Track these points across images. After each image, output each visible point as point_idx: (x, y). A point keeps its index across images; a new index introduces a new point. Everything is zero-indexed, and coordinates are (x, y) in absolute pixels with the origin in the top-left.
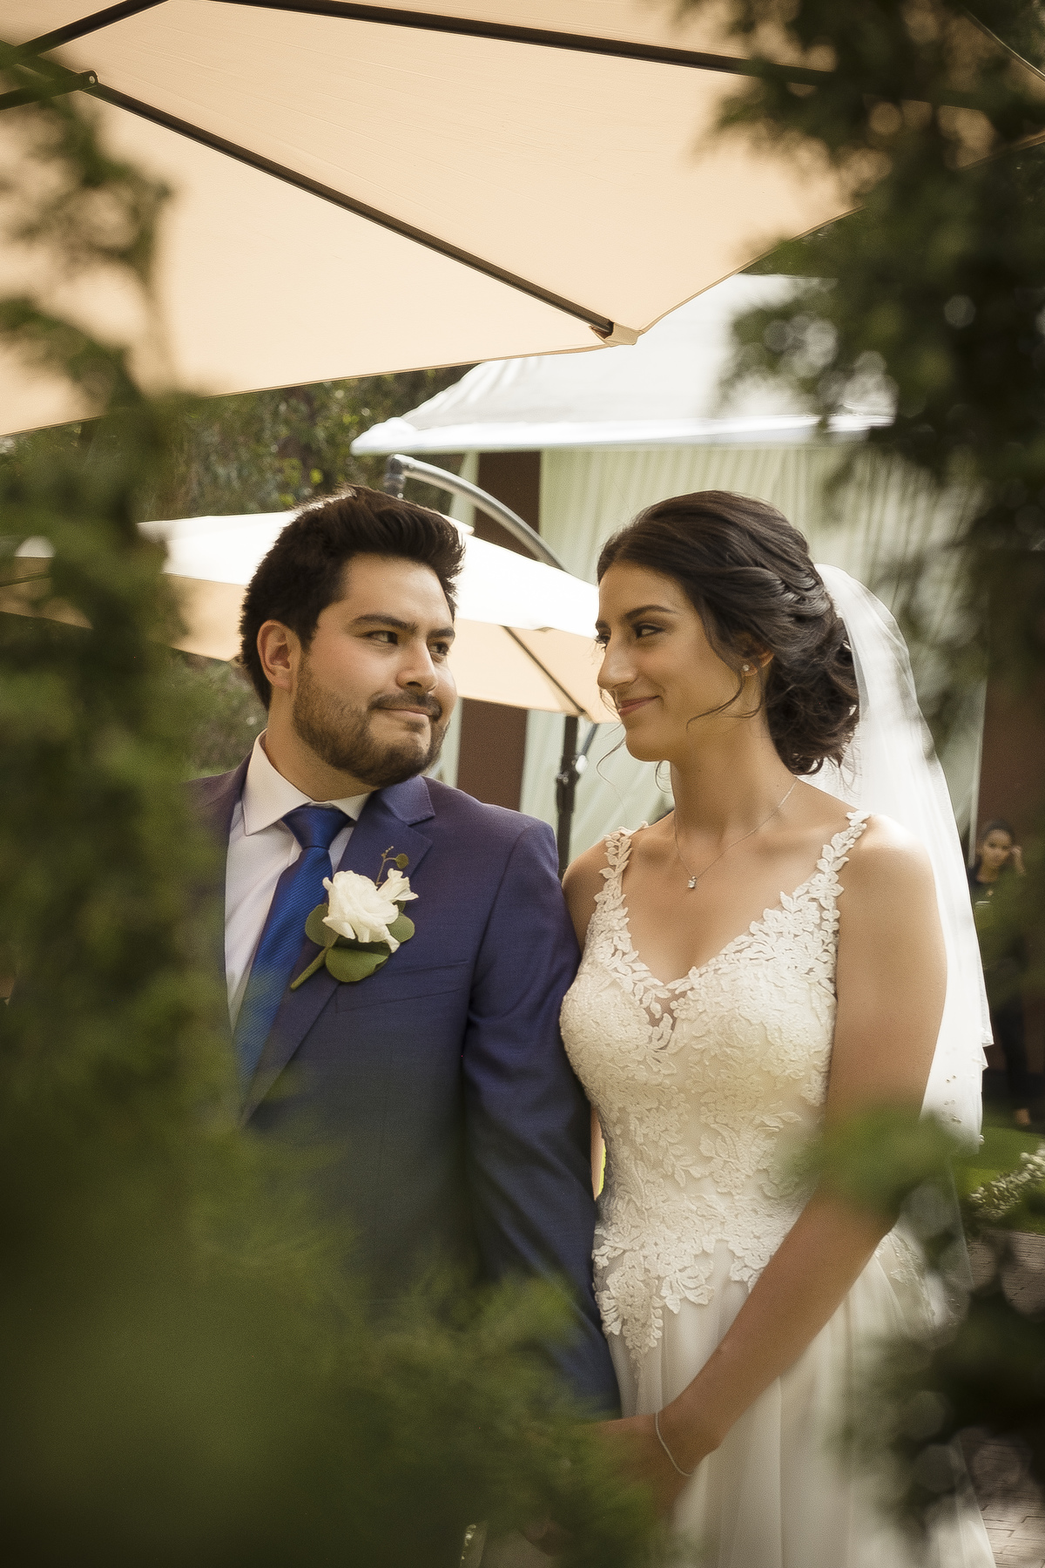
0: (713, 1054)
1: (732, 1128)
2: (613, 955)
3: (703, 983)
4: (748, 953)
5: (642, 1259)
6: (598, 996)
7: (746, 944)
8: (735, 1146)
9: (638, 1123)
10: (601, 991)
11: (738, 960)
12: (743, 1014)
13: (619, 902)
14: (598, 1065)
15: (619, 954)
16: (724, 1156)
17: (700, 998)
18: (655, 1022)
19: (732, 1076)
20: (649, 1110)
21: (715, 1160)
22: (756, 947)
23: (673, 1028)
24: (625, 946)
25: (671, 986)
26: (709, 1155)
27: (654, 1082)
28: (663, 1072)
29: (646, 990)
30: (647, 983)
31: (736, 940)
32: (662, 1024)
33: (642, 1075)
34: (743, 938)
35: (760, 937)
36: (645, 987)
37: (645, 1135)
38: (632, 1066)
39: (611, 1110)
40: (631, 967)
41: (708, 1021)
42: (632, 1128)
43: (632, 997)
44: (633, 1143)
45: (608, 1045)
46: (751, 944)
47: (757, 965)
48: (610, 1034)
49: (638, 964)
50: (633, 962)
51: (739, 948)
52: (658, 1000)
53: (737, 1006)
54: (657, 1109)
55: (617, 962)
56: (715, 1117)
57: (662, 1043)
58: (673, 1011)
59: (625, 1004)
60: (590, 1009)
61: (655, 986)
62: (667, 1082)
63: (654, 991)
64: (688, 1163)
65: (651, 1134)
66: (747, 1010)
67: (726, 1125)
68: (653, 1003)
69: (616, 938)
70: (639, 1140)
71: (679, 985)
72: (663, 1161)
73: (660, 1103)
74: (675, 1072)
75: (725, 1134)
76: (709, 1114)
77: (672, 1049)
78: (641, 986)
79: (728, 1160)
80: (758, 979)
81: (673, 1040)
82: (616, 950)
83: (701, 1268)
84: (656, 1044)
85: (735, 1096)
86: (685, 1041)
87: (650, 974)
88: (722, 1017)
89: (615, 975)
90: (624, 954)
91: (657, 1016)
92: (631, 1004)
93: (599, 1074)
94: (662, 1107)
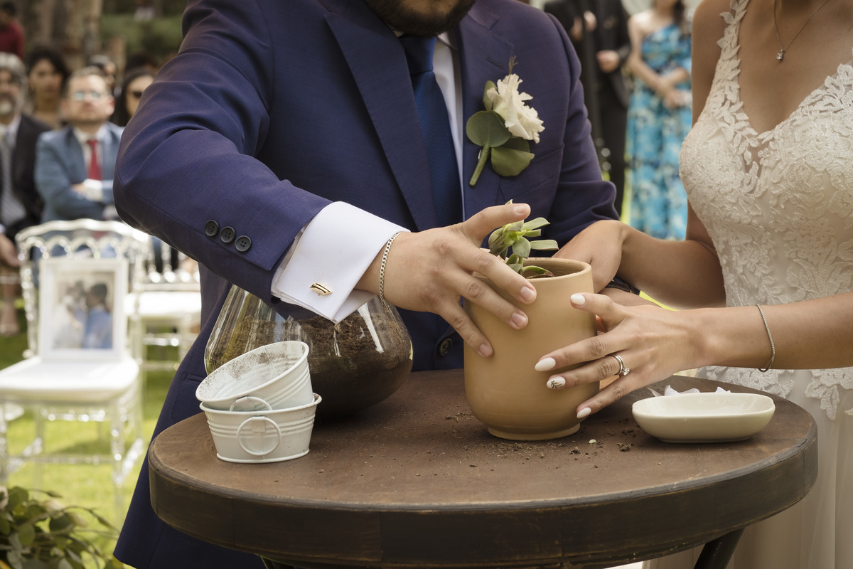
0: (786, 199)
1: (812, 263)
2: (723, 104)
3: (781, 134)
4: (820, 106)
5: (739, 376)
6: (705, 143)
7: (819, 98)
8: (814, 278)
9: (738, 255)
10: (708, 139)
11: (810, 112)
12: (809, 163)
13: (735, 51)
14: (704, 204)
15: (728, 103)
16: (806, 288)
17: (778, 148)
18: (747, 168)
19: (803, 218)
20: (746, 245)
21: (799, 291)
22: (827, 100)
23: (759, 174)
24: (733, 97)
25: (761, 137)
26: (793, 285)
27: (745, 222)
28: (751, 213)
29: (743, 139)
30: (745, 133)
31: (812, 93)
32: (751, 171)
33: (736, 215)
34: (818, 91)
35: (832, 90)
36: (742, 136)
37: (744, 266)
38: (728, 207)
39: (718, 242)
40: (735, 117)
41: (782, 169)
42: (734, 259)
43: (732, 146)
44: (735, 272)
45: (710, 187)
46: (823, 97)
47: (826, 117)
48: (712, 177)
49: (740, 114)
50: (737, 112)
51: (814, 100)
52: (750, 148)
53: (804, 155)
54: (752, 244)
55: (725, 112)
56: (797, 252)
57: (750, 188)
58: (760, 159)
59: (726, 152)
60: (698, 155)
61: (750, 136)
62: (755, 221)
63: (748, 140)
64: (778, 292)
65: (748, 265)
66: (813, 159)
67: (807, 260)
68: (747, 151)
69: (727, 88)
70: (740, 270)
71: (766, 136)
72: (758, 289)
73: (753, 239)
74: (760, 214)
75: (806, 267)
76: (791, 250)
77: (758, 194)
78: (739, 135)
79: (810, 291)
80: (825, 130)
81: (758, 185)
82: (726, 100)
83: (784, 386)
84: (747, 189)
85: (809, 235)
86: (767, 187)
87: (748, 123)
88: (793, 166)
89: (722, 124)
90: (732, 104)
91: (748, 163)
92: (731, 151)
93: (705, 212)
94: (754, 242)
